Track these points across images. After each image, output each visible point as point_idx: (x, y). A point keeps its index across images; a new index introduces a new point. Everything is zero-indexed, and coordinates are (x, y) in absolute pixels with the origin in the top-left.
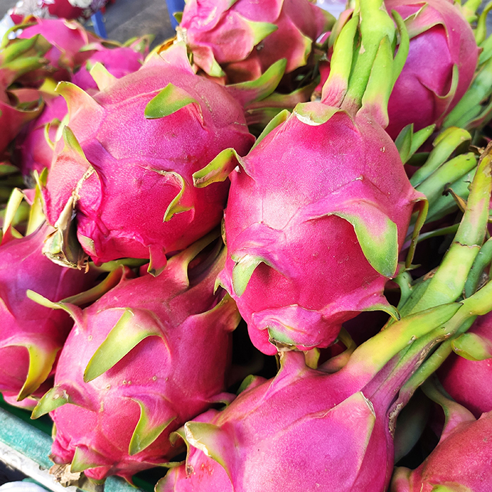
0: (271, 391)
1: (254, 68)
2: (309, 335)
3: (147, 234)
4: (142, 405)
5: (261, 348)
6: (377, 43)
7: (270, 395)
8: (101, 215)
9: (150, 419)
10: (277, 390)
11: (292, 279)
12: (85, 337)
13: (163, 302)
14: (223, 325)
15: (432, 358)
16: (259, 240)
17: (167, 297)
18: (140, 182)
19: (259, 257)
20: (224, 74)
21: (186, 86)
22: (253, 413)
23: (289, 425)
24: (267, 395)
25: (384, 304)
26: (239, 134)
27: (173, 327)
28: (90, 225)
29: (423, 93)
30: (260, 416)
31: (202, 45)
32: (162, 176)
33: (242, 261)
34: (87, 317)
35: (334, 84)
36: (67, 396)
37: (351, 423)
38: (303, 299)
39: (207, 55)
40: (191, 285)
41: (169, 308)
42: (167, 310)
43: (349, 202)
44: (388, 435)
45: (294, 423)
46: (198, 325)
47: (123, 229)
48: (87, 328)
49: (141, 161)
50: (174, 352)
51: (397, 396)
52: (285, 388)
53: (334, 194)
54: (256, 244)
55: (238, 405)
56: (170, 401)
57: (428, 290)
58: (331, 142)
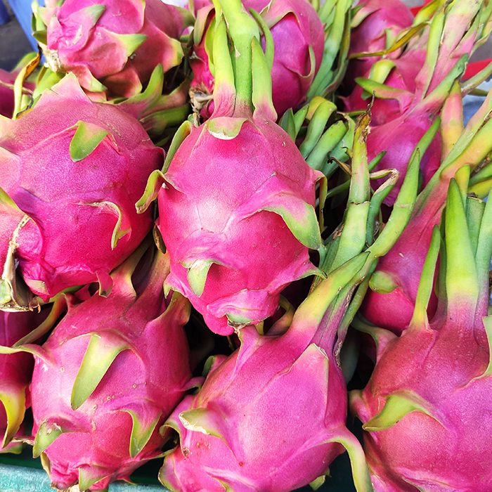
0: (239, 365)
1: (132, 76)
2: (261, 311)
3: (92, 262)
4: (131, 412)
5: (219, 332)
6: (248, 45)
7: (239, 368)
8: (44, 256)
9: (142, 422)
10: (243, 363)
11: (240, 270)
12: (57, 370)
13: (119, 317)
14: (178, 321)
15: (354, 299)
16: (203, 245)
17: (121, 313)
18: (77, 218)
19: (209, 260)
20: (105, 88)
21: (90, 118)
22: (229, 387)
23: (264, 387)
24: (237, 368)
25: (312, 269)
26: (149, 150)
27: (136, 337)
28: (36, 268)
29: (289, 75)
30: (237, 388)
31: (76, 65)
32: (96, 207)
33: (193, 266)
34: (51, 352)
35: (223, 91)
36: (60, 428)
37: (312, 370)
38: (251, 284)
39: (85, 73)
40: (138, 295)
41: (127, 321)
42: (126, 324)
43: (271, 197)
44: (338, 370)
45: (267, 384)
46: (157, 328)
47: (69, 263)
48: (55, 361)
49: (72, 199)
50: (145, 358)
51: (337, 337)
52: (249, 358)
53: (257, 192)
54: (202, 249)
55: (213, 385)
56: (153, 401)
57: (340, 247)
58: (243, 149)
